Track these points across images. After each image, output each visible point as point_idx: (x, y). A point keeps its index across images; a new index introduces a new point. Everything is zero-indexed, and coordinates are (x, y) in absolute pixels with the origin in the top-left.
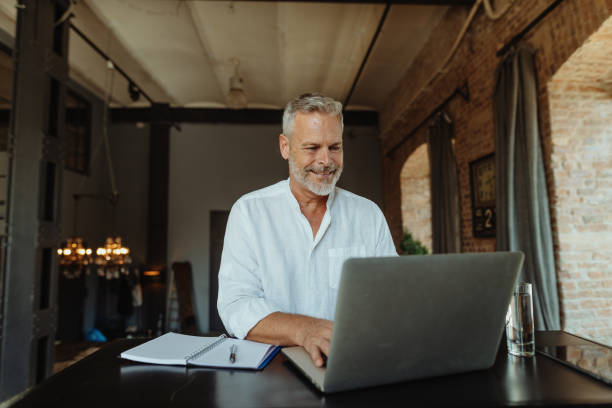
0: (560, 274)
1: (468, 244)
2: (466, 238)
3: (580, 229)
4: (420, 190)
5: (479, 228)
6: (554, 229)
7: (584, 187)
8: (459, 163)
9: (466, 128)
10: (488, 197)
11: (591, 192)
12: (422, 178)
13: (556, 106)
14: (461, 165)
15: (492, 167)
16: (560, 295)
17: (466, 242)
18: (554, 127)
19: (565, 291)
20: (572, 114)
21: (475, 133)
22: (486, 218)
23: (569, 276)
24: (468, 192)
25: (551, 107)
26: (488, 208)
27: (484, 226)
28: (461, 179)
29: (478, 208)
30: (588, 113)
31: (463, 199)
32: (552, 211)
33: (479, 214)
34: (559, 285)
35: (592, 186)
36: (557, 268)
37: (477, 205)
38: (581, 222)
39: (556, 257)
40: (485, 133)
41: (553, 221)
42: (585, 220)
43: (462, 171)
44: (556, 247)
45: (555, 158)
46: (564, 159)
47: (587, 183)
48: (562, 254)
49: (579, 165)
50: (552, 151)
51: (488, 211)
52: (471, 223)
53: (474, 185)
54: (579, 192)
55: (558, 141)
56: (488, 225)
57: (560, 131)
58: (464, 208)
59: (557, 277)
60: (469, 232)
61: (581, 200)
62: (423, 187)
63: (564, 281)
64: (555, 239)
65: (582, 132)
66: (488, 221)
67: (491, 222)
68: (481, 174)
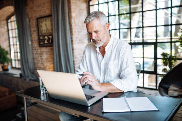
0: (74, 58)
1: (35, 49)
2: (34, 47)
3: (78, 43)
4: (2, 26)
5: (42, 43)
6: (72, 44)
7: (79, 30)
8: (30, 17)
9: (33, 3)
10: (45, 32)
11: (81, 32)
12: (3, 20)
13: (73, 3)
14: (31, 18)
15: (47, 20)
16: (74, 64)
17: (34, 48)
18: (72, 10)
19: (75, 63)
20: (76, 6)
21: (38, 6)
22: (45, 40)
23: (76, 58)
24: (35, 29)
25: (71, 3)
26: (45, 36)
27: (44, 42)
28: (31, 24)
29: (41, 36)
30: (80, 6)
31: (32, 32)
32: (72, 38)
33: (41, 38)
34: (74, 61)
35: (81, 30)
36: (73, 56)
37: (40, 34)
38: (78, 41)
39: (73, 52)
40: (43, 7)
41: (72, 41)
42: (80, 40)
43: (31, 21)
44: (73, 49)
45: (73, 20)
46: (75, 21)
47: (80, 29)
48: (75, 51)
49: (78, 23)
50: (72, 18)
51: (46, 37)
52: (37, 41)
53: (38, 26)
54: (78, 32)
55: (73, 15)
56: (46, 42)
57: (74, 11)
58: (33, 35)
59: (73, 59)
60: (36, 45)
61: (79, 34)
62: (4, 24)
63: (75, 60)
64: (72, 47)
65: (79, 12)
66: (46, 41)
67: (47, 41)
68: (42, 23)
